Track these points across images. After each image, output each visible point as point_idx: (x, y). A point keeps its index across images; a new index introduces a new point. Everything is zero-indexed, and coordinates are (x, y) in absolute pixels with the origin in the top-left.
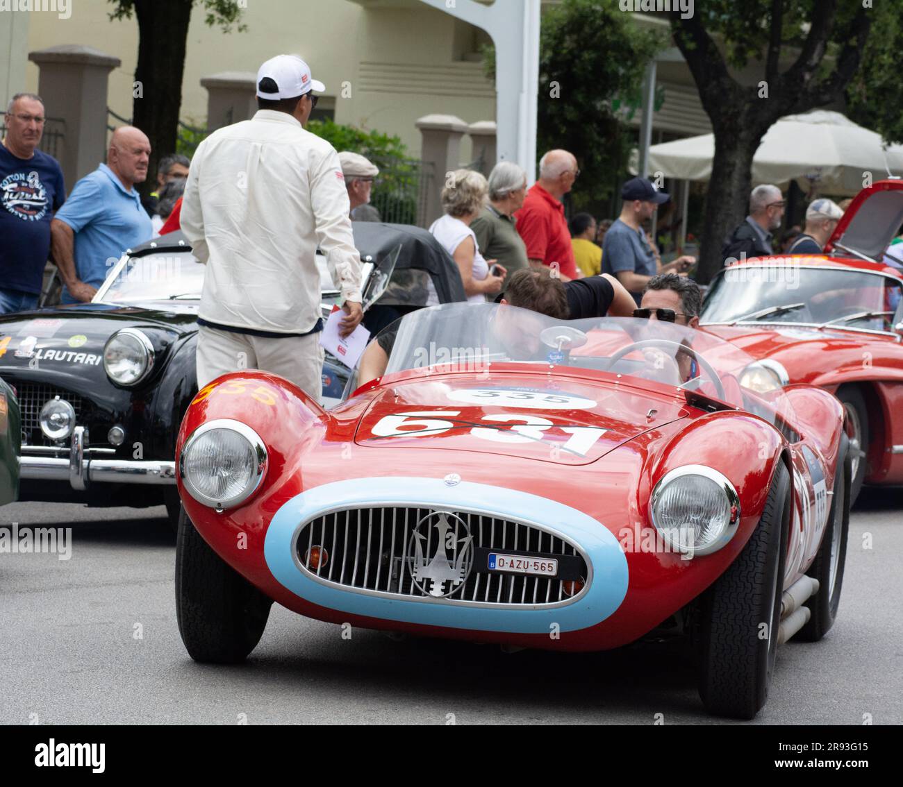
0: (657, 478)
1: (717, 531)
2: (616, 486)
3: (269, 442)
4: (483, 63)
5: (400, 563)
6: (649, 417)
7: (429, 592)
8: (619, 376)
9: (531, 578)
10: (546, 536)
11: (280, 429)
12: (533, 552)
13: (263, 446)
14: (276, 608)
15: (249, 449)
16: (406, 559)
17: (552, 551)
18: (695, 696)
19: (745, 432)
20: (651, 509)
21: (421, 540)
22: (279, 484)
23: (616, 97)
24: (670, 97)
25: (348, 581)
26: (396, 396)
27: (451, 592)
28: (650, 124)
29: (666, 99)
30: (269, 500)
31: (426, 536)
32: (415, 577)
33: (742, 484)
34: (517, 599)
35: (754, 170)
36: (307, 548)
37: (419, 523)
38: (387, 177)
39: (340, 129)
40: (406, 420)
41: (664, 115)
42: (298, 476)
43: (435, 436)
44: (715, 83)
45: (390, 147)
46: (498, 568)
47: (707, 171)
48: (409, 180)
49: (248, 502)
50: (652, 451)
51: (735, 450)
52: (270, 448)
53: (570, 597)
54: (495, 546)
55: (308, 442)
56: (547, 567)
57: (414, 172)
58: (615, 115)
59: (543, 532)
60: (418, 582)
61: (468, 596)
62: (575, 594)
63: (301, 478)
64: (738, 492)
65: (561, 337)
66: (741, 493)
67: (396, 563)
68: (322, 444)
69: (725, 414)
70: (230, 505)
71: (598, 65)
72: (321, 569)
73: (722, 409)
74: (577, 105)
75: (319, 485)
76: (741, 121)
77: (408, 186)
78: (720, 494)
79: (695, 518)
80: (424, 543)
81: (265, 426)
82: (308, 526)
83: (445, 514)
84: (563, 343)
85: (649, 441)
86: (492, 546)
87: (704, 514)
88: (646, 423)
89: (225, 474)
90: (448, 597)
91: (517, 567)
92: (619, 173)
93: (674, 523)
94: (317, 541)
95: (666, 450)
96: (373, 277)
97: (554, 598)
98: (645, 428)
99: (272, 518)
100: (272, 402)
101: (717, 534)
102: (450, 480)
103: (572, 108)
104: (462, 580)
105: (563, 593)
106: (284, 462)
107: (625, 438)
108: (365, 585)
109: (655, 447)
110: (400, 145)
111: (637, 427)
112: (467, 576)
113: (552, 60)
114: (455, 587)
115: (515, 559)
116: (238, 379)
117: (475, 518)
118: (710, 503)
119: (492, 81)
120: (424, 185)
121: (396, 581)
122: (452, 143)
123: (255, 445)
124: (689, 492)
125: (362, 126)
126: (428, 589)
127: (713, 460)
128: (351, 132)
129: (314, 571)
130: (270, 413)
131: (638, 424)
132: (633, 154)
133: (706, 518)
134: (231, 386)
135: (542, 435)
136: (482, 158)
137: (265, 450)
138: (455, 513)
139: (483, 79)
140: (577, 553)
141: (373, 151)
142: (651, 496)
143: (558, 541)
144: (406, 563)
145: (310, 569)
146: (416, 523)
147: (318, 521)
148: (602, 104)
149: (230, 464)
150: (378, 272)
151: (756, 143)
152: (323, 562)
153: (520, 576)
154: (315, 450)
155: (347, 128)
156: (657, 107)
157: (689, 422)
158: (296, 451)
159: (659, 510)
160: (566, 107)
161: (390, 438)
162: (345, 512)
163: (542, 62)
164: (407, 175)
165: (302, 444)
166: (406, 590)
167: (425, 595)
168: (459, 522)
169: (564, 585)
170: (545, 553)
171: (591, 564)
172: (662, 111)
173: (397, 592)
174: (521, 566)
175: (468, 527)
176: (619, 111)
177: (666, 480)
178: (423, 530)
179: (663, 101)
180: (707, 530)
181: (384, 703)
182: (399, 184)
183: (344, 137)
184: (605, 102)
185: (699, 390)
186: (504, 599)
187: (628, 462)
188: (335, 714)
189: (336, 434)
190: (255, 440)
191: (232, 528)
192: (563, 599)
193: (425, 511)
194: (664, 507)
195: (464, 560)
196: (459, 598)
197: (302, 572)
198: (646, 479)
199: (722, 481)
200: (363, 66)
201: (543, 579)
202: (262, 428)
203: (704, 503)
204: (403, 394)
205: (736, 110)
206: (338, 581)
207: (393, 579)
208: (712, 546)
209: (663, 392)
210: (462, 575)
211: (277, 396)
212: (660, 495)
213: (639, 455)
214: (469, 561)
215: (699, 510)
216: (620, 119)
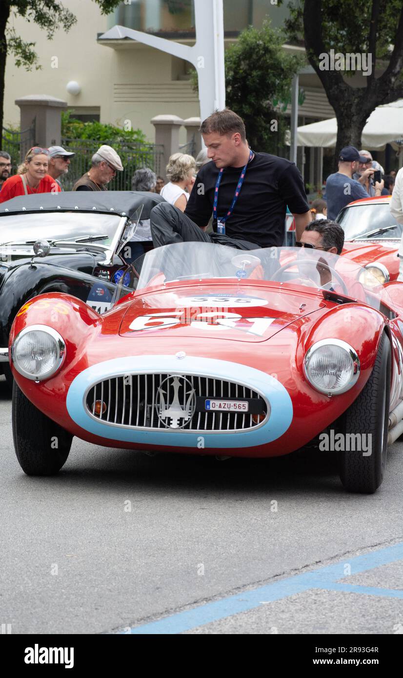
0: (307, 348)
1: (346, 379)
2: (283, 354)
3: (66, 337)
4: (191, 81)
5: (151, 408)
6: (301, 309)
7: (169, 425)
8: (281, 284)
9: (233, 414)
10: (241, 387)
11: (72, 329)
12: (233, 398)
13: (62, 340)
14: (76, 440)
15: (54, 343)
16: (155, 406)
17: (244, 396)
18: (337, 480)
19: (360, 316)
20: (304, 367)
21: (163, 393)
22: (74, 363)
23: (275, 97)
24: (308, 95)
25: (119, 421)
26: (144, 304)
27: (184, 425)
28: (297, 114)
29: (307, 97)
30: (68, 374)
31: (166, 391)
32: (161, 417)
33: (360, 348)
34: (224, 427)
35: (363, 139)
36: (93, 402)
37: (161, 383)
38: (134, 155)
39: (104, 127)
40: (150, 319)
41: (305, 107)
42: (85, 358)
43: (170, 328)
44: (336, 86)
45: (135, 136)
46: (211, 409)
47: (333, 142)
48: (148, 157)
49: (55, 375)
50: (304, 330)
51: (355, 328)
52: (67, 341)
53: (257, 424)
54: (209, 395)
55: (90, 336)
56: (242, 406)
57: (151, 151)
58: (275, 110)
59: (238, 385)
60: (163, 420)
61: (194, 427)
62: (260, 422)
63: (87, 358)
64: (358, 354)
65: (244, 261)
66: (360, 354)
67: (149, 409)
68: (100, 336)
69: (348, 305)
70: (43, 378)
71: (263, 79)
72: (103, 415)
73: (347, 301)
74: (251, 105)
75: (99, 362)
76: (353, 110)
77: (148, 161)
78: (347, 356)
79: (332, 371)
80: (165, 396)
81: (62, 327)
82: (93, 388)
83: (177, 377)
84: (246, 265)
85: (303, 324)
86: (207, 395)
87: (338, 368)
88: (299, 312)
89: (40, 358)
90: (182, 428)
91: (224, 407)
92: (279, 145)
93: (319, 375)
94: (99, 397)
95: (312, 329)
96: (127, 225)
97: (247, 426)
98: (300, 316)
99: (70, 385)
100: (66, 312)
101: (346, 381)
102: (179, 355)
103: (247, 107)
104: (190, 417)
105: (253, 422)
106: (76, 349)
107: (288, 322)
108: (130, 423)
109: (306, 328)
110: (142, 135)
111: (294, 315)
112: (193, 414)
113: (234, 77)
114: (186, 422)
115: (222, 402)
116: (45, 299)
117: (196, 378)
118: (341, 362)
119: (197, 92)
120: (158, 159)
121: (149, 420)
122: (174, 132)
123: (57, 340)
124: (328, 356)
125: (118, 124)
126: (169, 424)
127: (342, 335)
128: (110, 128)
129: (98, 416)
130: (66, 319)
131: (295, 313)
132: (287, 133)
133: (339, 371)
134: (41, 303)
135: (235, 324)
136: (193, 141)
137: (63, 342)
138: (183, 376)
139: (192, 91)
140: (260, 396)
141: (125, 139)
142: (304, 359)
143: (248, 390)
144: (155, 409)
145: (95, 415)
146: (159, 383)
147: (99, 385)
148: (265, 103)
149: (42, 352)
150: (130, 222)
151: (363, 123)
152: (103, 410)
153: (225, 414)
154: (95, 341)
155: (108, 126)
156: (301, 102)
157: (326, 310)
158: (83, 342)
159: (310, 368)
160: (244, 106)
161: (141, 330)
162: (115, 379)
163: (228, 78)
164: (147, 154)
165: (87, 337)
166: (155, 425)
167: (168, 428)
168: (186, 382)
169: (253, 417)
170: (240, 398)
171: (269, 402)
172: (303, 105)
173: (150, 426)
174: (226, 406)
175: (192, 384)
176: (277, 106)
177: (313, 349)
178: (164, 388)
179: (304, 98)
180: (340, 378)
181: (146, 496)
182: (142, 159)
183: (106, 131)
184: (268, 101)
185: (332, 289)
186: (216, 428)
187: (289, 338)
188: (115, 504)
189: (108, 330)
190: (57, 337)
191: (46, 391)
192: (253, 425)
193: (164, 376)
194: (312, 366)
195: (191, 405)
196: (189, 428)
197: (91, 417)
198: (301, 348)
199: (347, 347)
200: (116, 86)
201: (240, 414)
202: (61, 329)
203: (337, 362)
204: (149, 302)
205: (350, 103)
206: (113, 422)
207: (147, 418)
208: (345, 388)
209: (309, 292)
210: (190, 414)
211: (69, 308)
212: (309, 358)
213: (295, 334)
214: (194, 405)
215: (334, 367)
216: (278, 112)
